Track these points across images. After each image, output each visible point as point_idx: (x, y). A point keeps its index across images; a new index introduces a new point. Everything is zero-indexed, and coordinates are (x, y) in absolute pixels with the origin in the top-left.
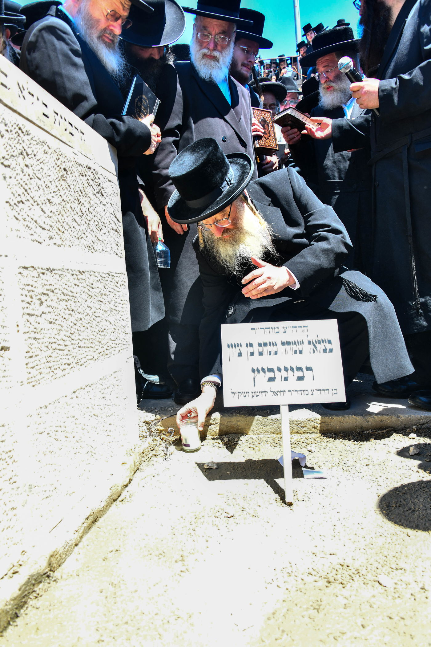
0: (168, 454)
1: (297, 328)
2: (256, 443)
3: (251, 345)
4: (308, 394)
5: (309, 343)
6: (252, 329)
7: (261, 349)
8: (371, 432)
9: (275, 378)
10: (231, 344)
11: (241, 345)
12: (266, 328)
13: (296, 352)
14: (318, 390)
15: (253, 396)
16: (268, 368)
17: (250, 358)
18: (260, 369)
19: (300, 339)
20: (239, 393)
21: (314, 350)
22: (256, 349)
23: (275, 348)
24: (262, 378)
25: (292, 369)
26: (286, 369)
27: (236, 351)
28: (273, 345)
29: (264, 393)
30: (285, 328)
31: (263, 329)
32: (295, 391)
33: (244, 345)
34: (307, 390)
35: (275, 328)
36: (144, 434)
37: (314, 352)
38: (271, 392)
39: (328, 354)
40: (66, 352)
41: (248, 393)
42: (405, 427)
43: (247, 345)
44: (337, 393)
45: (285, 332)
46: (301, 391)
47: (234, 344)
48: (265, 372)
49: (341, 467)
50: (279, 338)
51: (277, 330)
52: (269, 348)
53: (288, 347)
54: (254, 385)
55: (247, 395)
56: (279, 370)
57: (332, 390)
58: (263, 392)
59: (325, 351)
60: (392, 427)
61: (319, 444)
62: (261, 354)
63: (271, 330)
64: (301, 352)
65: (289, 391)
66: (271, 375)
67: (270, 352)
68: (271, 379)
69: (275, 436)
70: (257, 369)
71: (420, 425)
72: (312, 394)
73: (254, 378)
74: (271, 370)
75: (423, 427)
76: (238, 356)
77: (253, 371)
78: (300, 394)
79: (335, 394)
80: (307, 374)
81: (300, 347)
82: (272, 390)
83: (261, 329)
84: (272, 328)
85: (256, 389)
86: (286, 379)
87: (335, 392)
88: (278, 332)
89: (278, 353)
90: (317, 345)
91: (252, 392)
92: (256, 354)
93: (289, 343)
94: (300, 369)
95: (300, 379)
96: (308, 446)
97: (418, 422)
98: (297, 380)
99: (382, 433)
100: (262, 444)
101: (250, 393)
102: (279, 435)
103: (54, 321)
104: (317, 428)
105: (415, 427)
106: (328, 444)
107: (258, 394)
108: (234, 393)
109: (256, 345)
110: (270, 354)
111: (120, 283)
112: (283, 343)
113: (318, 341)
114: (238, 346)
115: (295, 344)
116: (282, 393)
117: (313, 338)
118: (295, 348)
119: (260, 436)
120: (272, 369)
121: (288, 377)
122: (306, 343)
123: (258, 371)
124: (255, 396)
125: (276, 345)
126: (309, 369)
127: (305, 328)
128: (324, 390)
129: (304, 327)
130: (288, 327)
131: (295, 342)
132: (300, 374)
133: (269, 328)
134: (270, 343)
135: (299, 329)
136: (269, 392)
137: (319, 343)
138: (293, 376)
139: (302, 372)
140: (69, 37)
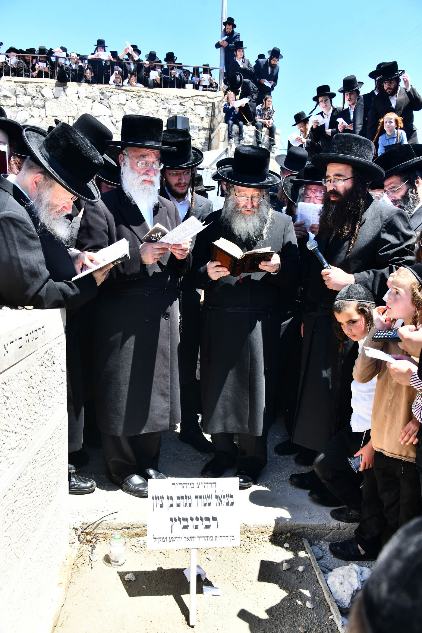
0: (94, 561)
1: (208, 484)
3: (171, 498)
4: (212, 540)
6: (173, 484)
7: (178, 502)
9: (188, 526)
10: (156, 497)
11: (163, 498)
12: (184, 484)
13: (205, 505)
14: (220, 537)
15: (170, 541)
16: (183, 518)
17: (170, 508)
18: (177, 518)
19: (209, 494)
20: (159, 538)
21: (219, 503)
22: (175, 501)
23: (190, 501)
24: (178, 526)
25: (202, 519)
26: (197, 519)
27: (159, 502)
28: (188, 499)
30: (199, 484)
31: (181, 484)
32: (203, 537)
33: (165, 498)
34: (212, 537)
35: (190, 484)
36: (73, 540)
37: (219, 505)
38: (184, 537)
39: (230, 507)
41: (167, 538)
42: (282, 532)
43: (168, 498)
45: (198, 487)
46: (207, 537)
47: (158, 496)
48: (180, 521)
49: (232, 581)
50: (192, 493)
51: (192, 485)
52: (185, 501)
53: (200, 500)
54: (172, 532)
55: (165, 540)
56: (192, 519)
57: (231, 536)
58: (178, 538)
59: (228, 504)
60: (272, 532)
62: (178, 505)
63: (187, 485)
64: (209, 504)
65: (198, 537)
66: (185, 523)
67: (186, 504)
68: (185, 527)
70: (175, 518)
71: (293, 530)
72: (216, 540)
73: (172, 526)
74: (185, 520)
75: (295, 532)
76: (161, 507)
77: (172, 520)
78: (206, 539)
79: (232, 540)
80: (213, 523)
81: (209, 501)
82: (185, 536)
84: (188, 484)
85: (173, 535)
86: (196, 527)
87: (233, 538)
89: (192, 505)
90: (222, 499)
91: (170, 538)
92: (175, 505)
93: (200, 497)
94: (207, 519)
95: (207, 527)
97: (292, 528)
98: (205, 528)
105: (289, 533)
107: (174, 539)
108: (155, 538)
109: (175, 498)
110: (186, 506)
112: (196, 497)
113: (223, 495)
114: (161, 498)
115: (206, 498)
116: (193, 538)
117: (219, 493)
118: (205, 501)
120: (187, 518)
121: (198, 526)
122: (214, 497)
123: (176, 521)
124: (172, 541)
125: (191, 498)
126: (215, 519)
127: (214, 485)
128: (224, 536)
129: (213, 483)
130: (201, 483)
131: (205, 496)
132: (207, 523)
133: (186, 484)
134: (186, 496)
135: (209, 485)
136: (183, 537)
137: (224, 497)
138: (202, 525)
139: (209, 522)
140: (25, 225)
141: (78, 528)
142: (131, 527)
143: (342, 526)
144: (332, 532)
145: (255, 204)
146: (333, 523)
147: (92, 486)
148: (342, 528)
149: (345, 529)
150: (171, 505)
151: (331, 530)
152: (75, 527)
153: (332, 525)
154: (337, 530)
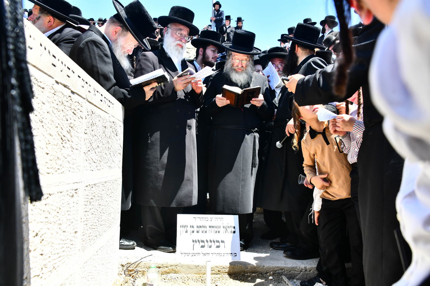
2: (186, 280)
3: (193, 227)
5: (224, 227)
6: (194, 218)
7: (198, 229)
8: (249, 275)
9: (205, 246)
10: (182, 226)
11: (187, 226)
12: (202, 218)
13: (216, 232)
14: (227, 254)
15: (192, 256)
16: (201, 240)
17: (192, 234)
18: (197, 240)
19: (219, 225)
20: (185, 253)
21: (225, 231)
22: (196, 229)
23: (205, 229)
24: (198, 246)
25: (214, 242)
26: (211, 241)
27: (184, 230)
28: (205, 228)
29: (198, 254)
30: (211, 218)
31: (200, 218)
32: (215, 253)
33: (189, 226)
34: (221, 253)
35: (206, 218)
36: (121, 272)
37: (226, 233)
40: (96, 229)
42: (267, 272)
44: (236, 256)
45: (211, 221)
46: (218, 254)
47: (184, 225)
48: (199, 243)
50: (208, 224)
51: (207, 219)
52: (202, 229)
53: (213, 229)
54: (193, 249)
55: (189, 255)
56: (207, 241)
59: (231, 232)
60: (260, 272)
61: (221, 281)
62: (198, 232)
63: (204, 219)
64: (219, 232)
65: (212, 253)
66: (203, 244)
67: (203, 231)
68: (203, 247)
69: (197, 275)
71: (274, 271)
72: (224, 256)
73: (194, 245)
74: (203, 241)
76: (186, 232)
77: (193, 241)
79: (235, 256)
80: (222, 244)
81: (219, 230)
83: (199, 218)
84: (204, 218)
85: (195, 251)
88: (207, 221)
89: (207, 232)
90: (228, 229)
92: (195, 232)
93: (213, 227)
94: (218, 242)
95: (218, 247)
96: (215, 282)
97: (274, 269)
98: (216, 247)
99: (255, 275)
100: (189, 280)
101: (191, 254)
102: (199, 275)
103: (93, 213)
104: (220, 271)
105: (272, 272)
106: (226, 281)
107: (195, 254)
108: (182, 253)
109: (195, 227)
110: (203, 233)
111: (119, 184)
112: (210, 227)
113: (228, 226)
115: (216, 227)
116: (208, 254)
117: (225, 225)
118: (216, 229)
119: (188, 275)
121: (211, 246)
122: (222, 227)
123: (196, 242)
125: (206, 227)
126: (223, 242)
127: (222, 219)
128: (230, 254)
130: (213, 218)
131: (216, 226)
132: (218, 244)
133: (203, 218)
134: (203, 226)
135: (219, 219)
136: (201, 253)
137: (229, 228)
138: (214, 245)
139: (219, 243)
140: (103, 47)
141: (124, 265)
142: (161, 266)
143: (308, 269)
144: (301, 273)
145: (244, 65)
146: (302, 267)
147: (133, 244)
148: (308, 270)
149: (310, 271)
150: (193, 232)
151: (301, 271)
152: (123, 264)
153: (301, 268)
154: (304, 271)
